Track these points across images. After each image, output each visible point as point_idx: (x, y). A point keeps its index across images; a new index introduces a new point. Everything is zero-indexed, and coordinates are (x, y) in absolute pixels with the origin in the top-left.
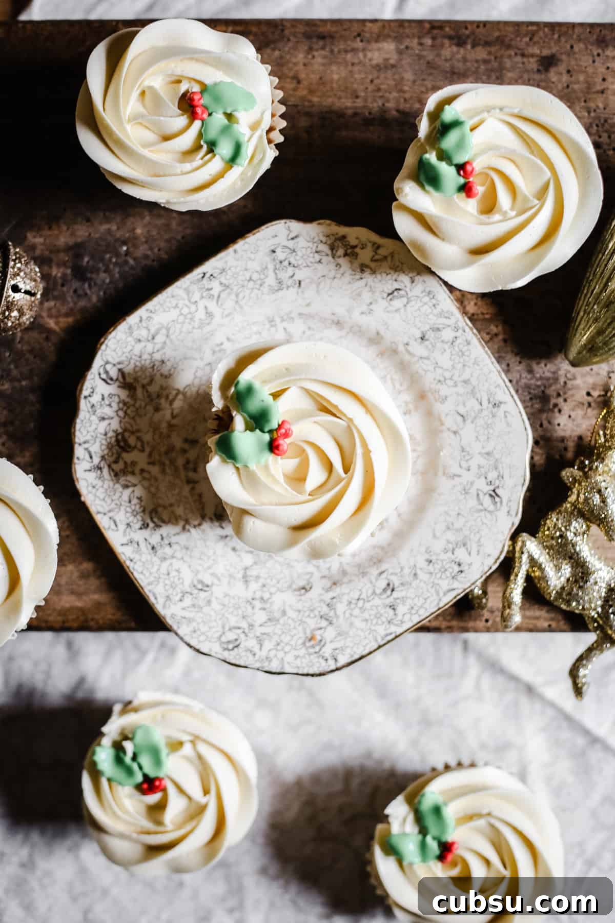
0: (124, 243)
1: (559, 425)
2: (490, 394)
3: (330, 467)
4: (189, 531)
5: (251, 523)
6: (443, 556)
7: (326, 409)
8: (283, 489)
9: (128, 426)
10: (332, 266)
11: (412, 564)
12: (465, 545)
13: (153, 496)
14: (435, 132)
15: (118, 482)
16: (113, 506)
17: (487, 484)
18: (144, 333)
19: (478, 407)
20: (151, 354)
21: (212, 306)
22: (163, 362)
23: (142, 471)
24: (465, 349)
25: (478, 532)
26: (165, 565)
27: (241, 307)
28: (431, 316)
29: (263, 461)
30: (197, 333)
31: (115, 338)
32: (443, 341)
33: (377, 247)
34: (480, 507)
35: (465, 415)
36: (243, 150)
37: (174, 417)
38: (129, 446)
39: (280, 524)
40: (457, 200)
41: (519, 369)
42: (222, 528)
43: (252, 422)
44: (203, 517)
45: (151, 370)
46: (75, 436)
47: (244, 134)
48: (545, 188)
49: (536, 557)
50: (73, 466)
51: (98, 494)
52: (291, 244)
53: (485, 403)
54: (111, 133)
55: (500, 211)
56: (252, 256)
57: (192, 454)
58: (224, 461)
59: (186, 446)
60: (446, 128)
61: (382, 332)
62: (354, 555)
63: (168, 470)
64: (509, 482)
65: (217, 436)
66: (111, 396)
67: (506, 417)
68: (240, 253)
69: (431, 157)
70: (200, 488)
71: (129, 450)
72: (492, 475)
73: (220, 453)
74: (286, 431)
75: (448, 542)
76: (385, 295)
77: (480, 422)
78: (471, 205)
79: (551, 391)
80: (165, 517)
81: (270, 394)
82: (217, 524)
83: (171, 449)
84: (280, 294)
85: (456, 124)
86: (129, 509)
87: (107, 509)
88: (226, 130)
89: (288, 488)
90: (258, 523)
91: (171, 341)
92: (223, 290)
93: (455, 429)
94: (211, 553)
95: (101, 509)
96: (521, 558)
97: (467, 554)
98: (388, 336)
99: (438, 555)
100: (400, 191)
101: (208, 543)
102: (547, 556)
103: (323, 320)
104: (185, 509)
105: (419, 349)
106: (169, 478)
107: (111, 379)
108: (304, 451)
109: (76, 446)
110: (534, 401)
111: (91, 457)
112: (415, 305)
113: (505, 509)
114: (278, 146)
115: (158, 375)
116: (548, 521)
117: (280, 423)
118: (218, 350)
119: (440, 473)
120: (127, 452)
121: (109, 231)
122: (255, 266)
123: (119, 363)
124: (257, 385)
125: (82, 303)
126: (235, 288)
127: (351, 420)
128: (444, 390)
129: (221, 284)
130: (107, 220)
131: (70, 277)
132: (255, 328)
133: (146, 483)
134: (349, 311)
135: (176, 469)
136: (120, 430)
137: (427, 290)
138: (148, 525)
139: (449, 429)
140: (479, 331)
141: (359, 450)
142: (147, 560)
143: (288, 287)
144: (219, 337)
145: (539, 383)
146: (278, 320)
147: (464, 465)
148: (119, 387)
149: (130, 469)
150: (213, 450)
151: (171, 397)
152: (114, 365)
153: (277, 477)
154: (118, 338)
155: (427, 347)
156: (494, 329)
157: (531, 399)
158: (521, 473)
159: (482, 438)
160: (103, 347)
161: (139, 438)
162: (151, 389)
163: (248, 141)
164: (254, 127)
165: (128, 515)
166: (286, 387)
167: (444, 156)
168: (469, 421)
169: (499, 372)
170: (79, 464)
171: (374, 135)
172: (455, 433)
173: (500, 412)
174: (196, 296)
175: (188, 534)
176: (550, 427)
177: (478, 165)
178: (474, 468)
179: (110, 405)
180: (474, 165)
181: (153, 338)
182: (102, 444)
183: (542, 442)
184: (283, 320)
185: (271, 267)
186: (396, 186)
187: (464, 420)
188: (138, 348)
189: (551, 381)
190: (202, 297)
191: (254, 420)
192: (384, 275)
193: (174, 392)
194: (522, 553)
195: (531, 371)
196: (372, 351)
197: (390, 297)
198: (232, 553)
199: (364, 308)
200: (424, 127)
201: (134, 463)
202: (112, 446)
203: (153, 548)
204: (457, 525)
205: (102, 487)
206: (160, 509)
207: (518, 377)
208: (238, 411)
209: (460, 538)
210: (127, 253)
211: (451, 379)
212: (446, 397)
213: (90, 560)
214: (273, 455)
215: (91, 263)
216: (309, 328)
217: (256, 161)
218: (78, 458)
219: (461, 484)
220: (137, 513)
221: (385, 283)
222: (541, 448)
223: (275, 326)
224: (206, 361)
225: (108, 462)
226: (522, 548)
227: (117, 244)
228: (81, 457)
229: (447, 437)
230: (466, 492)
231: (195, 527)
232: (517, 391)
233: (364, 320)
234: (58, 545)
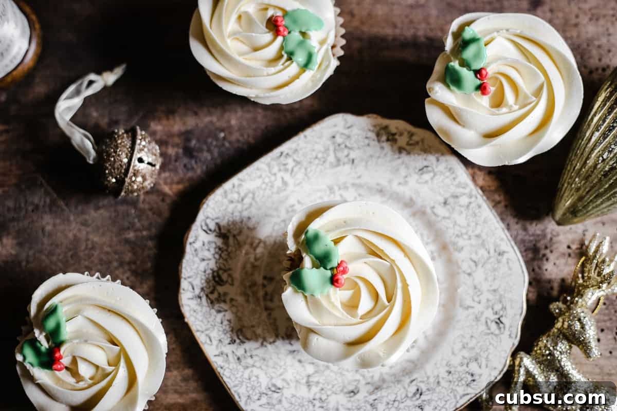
0: (223, 130)
1: (546, 270)
2: (496, 246)
3: (376, 297)
4: (266, 346)
5: (315, 339)
6: (460, 369)
7: (374, 252)
8: (340, 313)
9: (222, 266)
10: (378, 148)
11: (436, 374)
12: (476, 360)
13: (239, 319)
14: (458, 46)
15: (213, 308)
16: (209, 326)
17: (494, 313)
18: (236, 196)
19: (486, 255)
20: (240, 212)
21: (287, 177)
22: (249, 218)
23: (232, 300)
24: (477, 211)
25: (487, 351)
26: (247, 372)
27: (309, 178)
28: (452, 187)
29: (326, 291)
30: (276, 197)
31: (213, 199)
32: (460, 206)
33: (411, 135)
34: (489, 331)
35: (477, 261)
36: (314, 58)
37: (256, 259)
38: (222, 281)
39: (338, 341)
40: (475, 97)
41: (517, 227)
42: (291, 344)
43: (318, 261)
44: (277, 336)
45: (240, 224)
46: (181, 272)
47: (315, 47)
48: (540, 89)
49: (531, 370)
50: (179, 296)
51: (198, 316)
52: (346, 132)
53: (492, 251)
54: (215, 44)
55: (507, 105)
56: (318, 140)
57: (270, 289)
58: (296, 291)
59: (265, 282)
60: (466, 44)
61: (414, 198)
62: (391, 367)
63: (251, 299)
64: (510, 312)
65: (291, 272)
66: (209, 242)
67: (508, 263)
68: (309, 138)
69: (455, 64)
70: (276, 314)
71: (222, 283)
72: (498, 307)
73: (292, 285)
74: (344, 268)
75: (464, 358)
76: (417, 171)
77: (488, 266)
78: (485, 101)
79: (541, 244)
80: (249, 336)
81: (332, 241)
82: (287, 341)
83: (254, 284)
84: (339, 168)
85: (474, 40)
86: (221, 329)
87: (204, 328)
88: (301, 44)
89: (345, 313)
90: (320, 338)
91: (256, 202)
92: (296, 166)
93: (469, 271)
94: (282, 363)
95: (200, 328)
96: (519, 370)
97: (478, 368)
98: (419, 202)
99: (456, 367)
100: (431, 89)
101: (280, 356)
102: (539, 370)
103: (370, 189)
104: (264, 329)
105: (441, 211)
106: (252, 306)
107: (210, 230)
108: (356, 284)
109: (182, 280)
110: (527, 252)
111: (193, 289)
112: (439, 178)
113: (507, 333)
114: (339, 58)
115: (246, 228)
116: (540, 343)
117: (339, 263)
118: (291, 211)
119: (458, 304)
120: (221, 285)
121: (211, 122)
122: (319, 147)
123: (217, 218)
124: (322, 233)
125: (190, 174)
126: (305, 164)
127: (393, 261)
128: (461, 242)
129: (294, 160)
130: (210, 114)
131: (181, 155)
132: (319, 194)
133: (234, 309)
134: (390, 182)
135: (258, 299)
136: (216, 269)
137: (449, 167)
138: (235, 341)
139: (464, 272)
140: (488, 198)
141: (399, 285)
142: (234, 368)
143: (344, 164)
144: (292, 201)
145: (532, 238)
146: (336, 188)
147: (476, 299)
148: (216, 236)
149: (222, 298)
150: (287, 282)
151: (255, 245)
152: (213, 220)
153: (335, 303)
154: (216, 199)
155: (449, 210)
156: (497, 198)
157: (526, 251)
158: (519, 305)
159: (490, 279)
160: (205, 206)
161: (230, 276)
162: (239, 238)
163: (318, 52)
164: (322, 43)
165: (220, 333)
166: (344, 235)
167: (464, 64)
168: (480, 266)
169: (503, 229)
170: (184, 293)
171: (409, 55)
172: (469, 274)
173: (504, 259)
174: (275, 170)
175: (265, 349)
176: (540, 272)
177: (491, 70)
178: (484, 301)
179: (209, 250)
180: (488, 70)
181: (242, 200)
182: (202, 279)
183: (534, 283)
184: (340, 189)
185: (332, 148)
186: (428, 86)
187: (476, 265)
188: (231, 207)
189: (540, 237)
190: (280, 170)
191: (319, 260)
192: (416, 155)
193: (257, 241)
194: (520, 367)
195: (525, 229)
196: (407, 212)
197: (421, 172)
198: (297, 364)
199: (402, 180)
200: (449, 43)
201: (225, 294)
202: (210, 281)
203: (239, 359)
204: (470, 345)
205: (201, 311)
206: (244, 330)
207: (516, 233)
208: (307, 254)
209: (473, 355)
210: (224, 138)
211: (466, 233)
212: (462, 248)
213: (190, 367)
214: (333, 287)
215: (197, 146)
216: (360, 195)
217: (323, 67)
218: (184, 290)
219: (474, 313)
220: (227, 332)
221: (417, 160)
222: (534, 288)
223: (334, 193)
224: (282, 219)
225: (206, 293)
226: (520, 363)
227: (218, 132)
228: (186, 288)
229: (463, 278)
230: (477, 319)
231: (270, 343)
232: (516, 243)
233: (401, 189)
234: (167, 354)
